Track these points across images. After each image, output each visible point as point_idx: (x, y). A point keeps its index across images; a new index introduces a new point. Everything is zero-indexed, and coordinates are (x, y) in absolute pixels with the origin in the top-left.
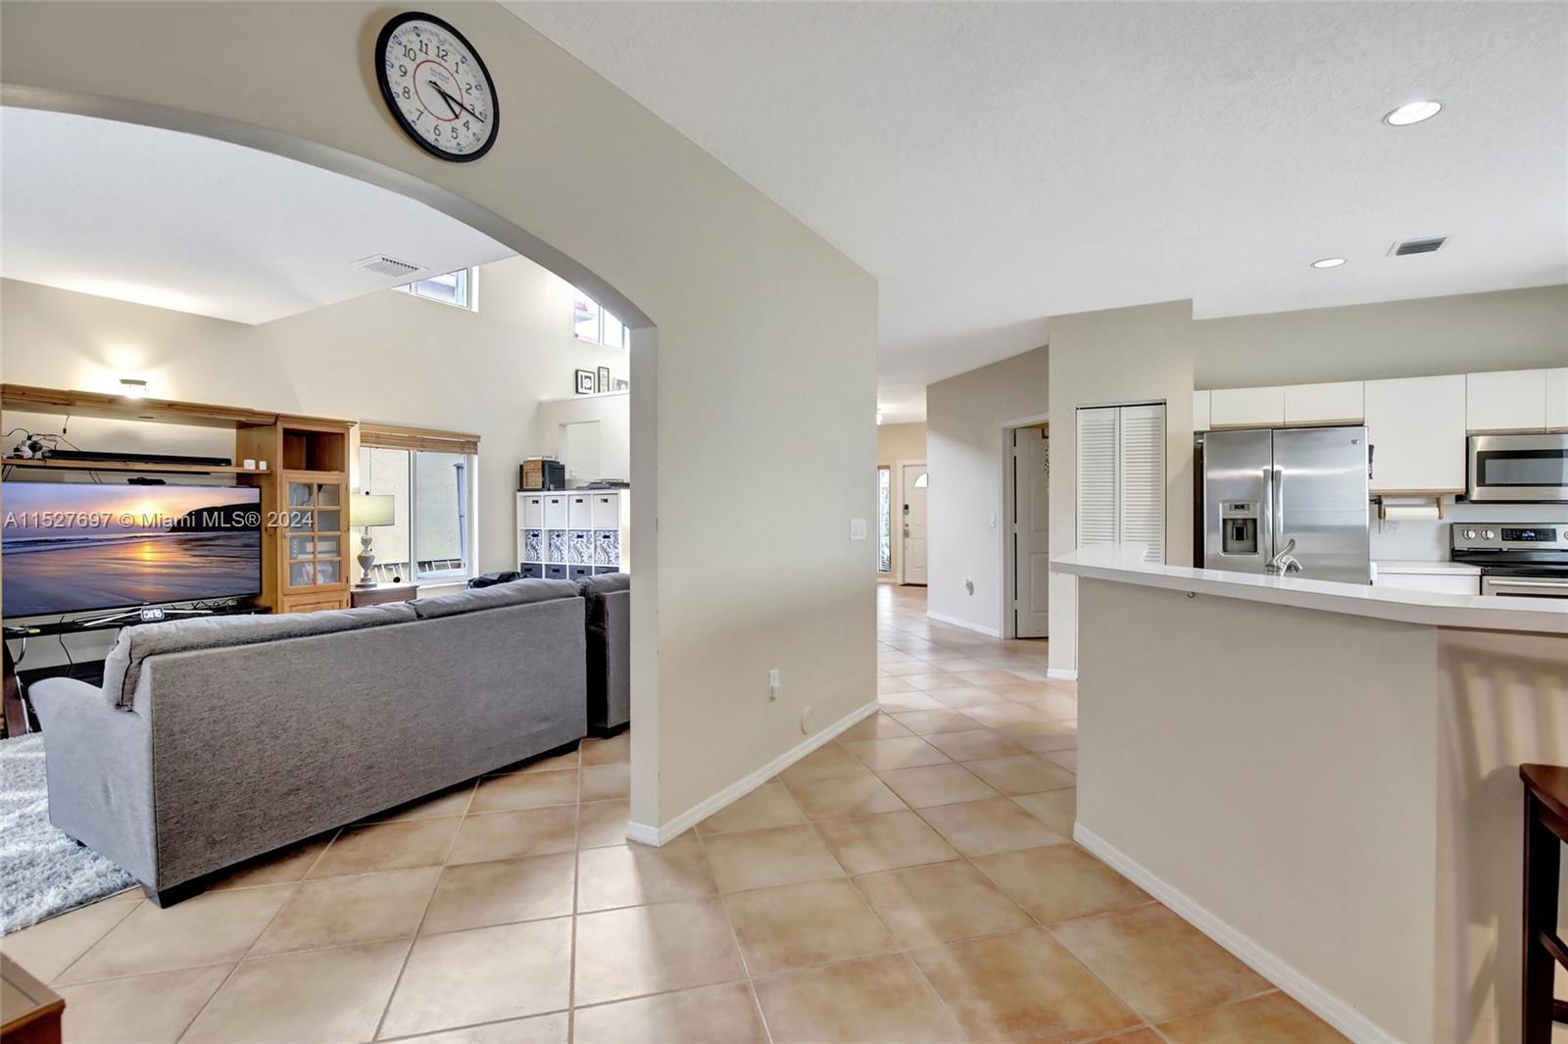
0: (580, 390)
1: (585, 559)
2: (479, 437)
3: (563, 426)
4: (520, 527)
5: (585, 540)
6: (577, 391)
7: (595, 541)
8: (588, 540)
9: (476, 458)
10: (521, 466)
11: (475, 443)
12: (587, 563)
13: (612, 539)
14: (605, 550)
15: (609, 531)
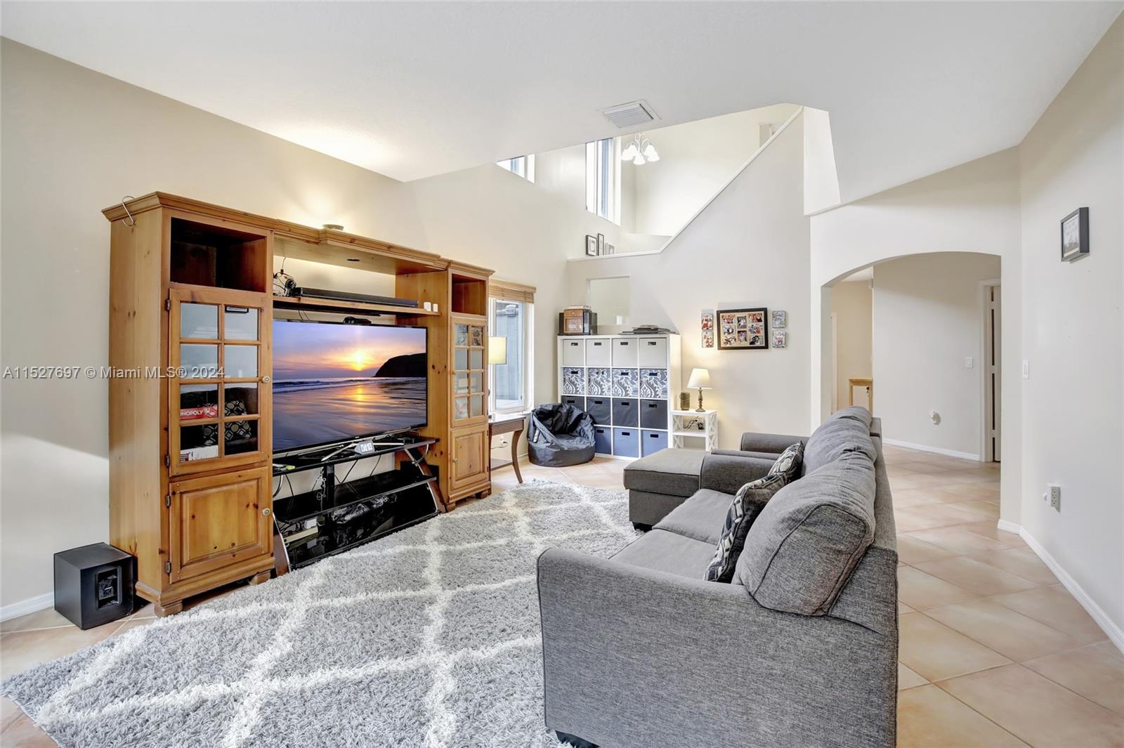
0: (589, 253)
1: (630, 392)
2: (535, 289)
3: (589, 281)
4: (560, 365)
5: (630, 377)
6: (587, 253)
7: (641, 378)
8: (634, 377)
9: (531, 308)
10: (561, 315)
11: (532, 294)
12: (631, 396)
13: (659, 376)
14: (652, 386)
15: (658, 369)
